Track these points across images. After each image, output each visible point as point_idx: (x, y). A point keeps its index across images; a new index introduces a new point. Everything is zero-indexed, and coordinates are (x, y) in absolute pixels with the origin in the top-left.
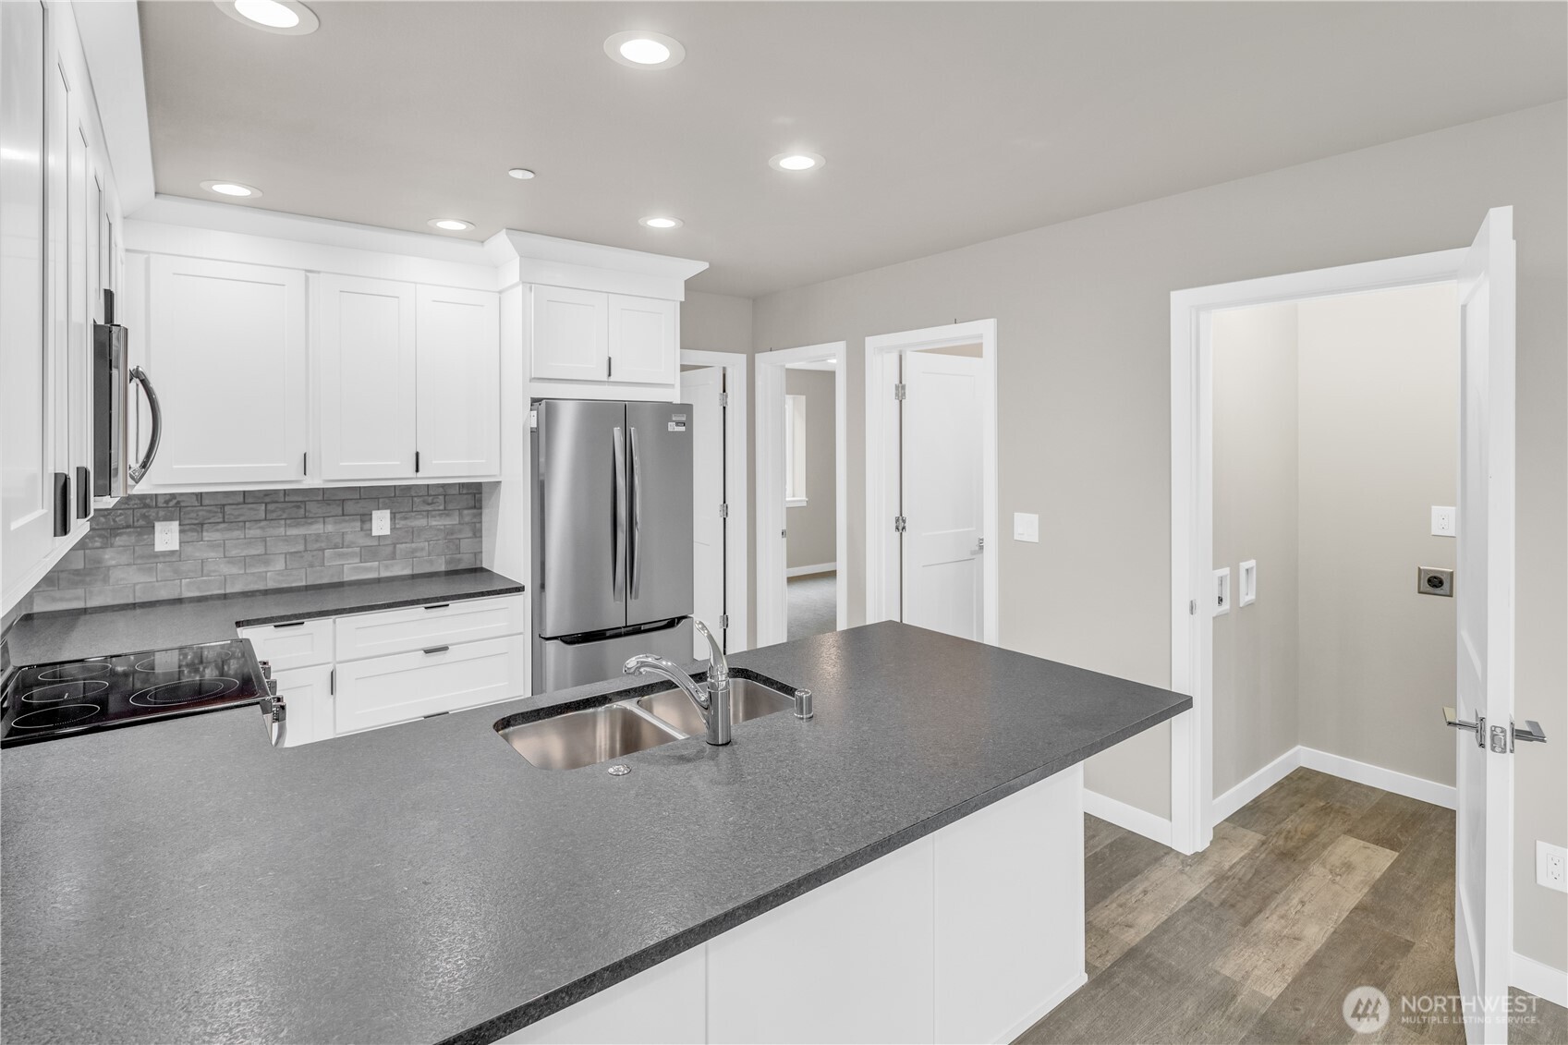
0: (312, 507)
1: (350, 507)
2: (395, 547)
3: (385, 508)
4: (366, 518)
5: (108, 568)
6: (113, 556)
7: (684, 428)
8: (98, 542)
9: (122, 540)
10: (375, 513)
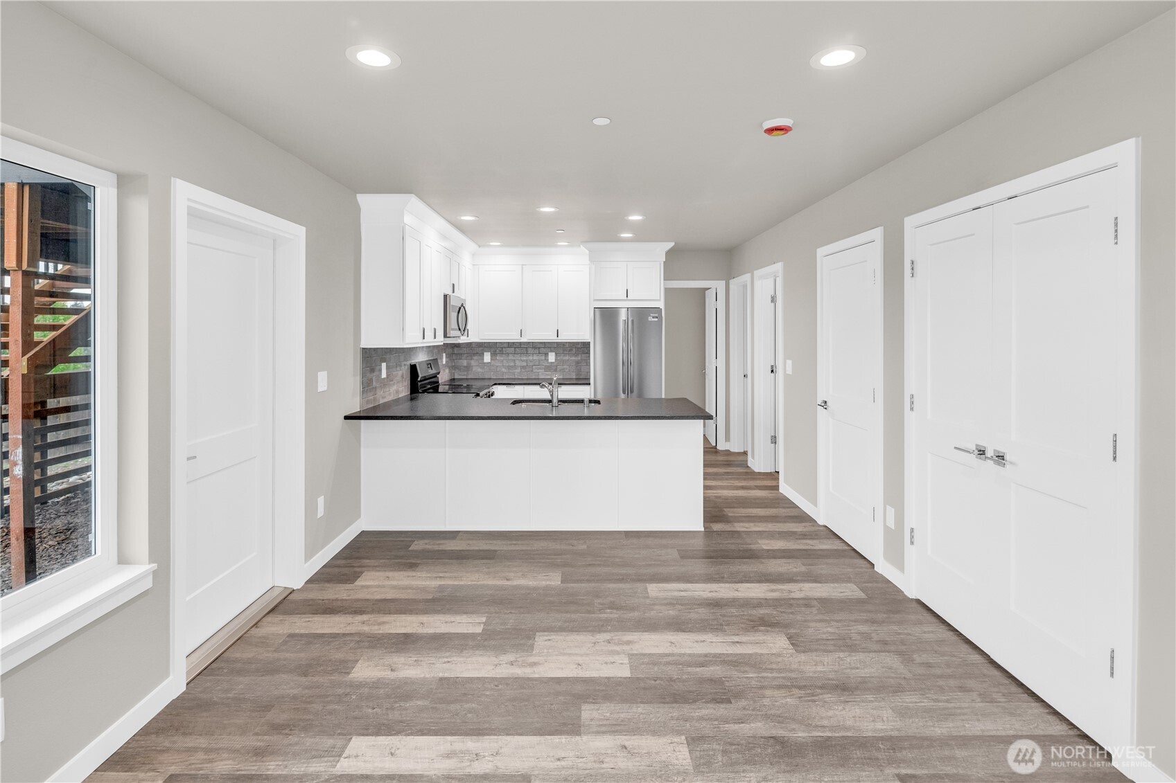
0: (530, 350)
1: (541, 350)
2: (557, 367)
3: (553, 351)
4: (546, 354)
6: (473, 363)
7: (657, 319)
8: (469, 358)
9: (475, 358)
10: (550, 353)
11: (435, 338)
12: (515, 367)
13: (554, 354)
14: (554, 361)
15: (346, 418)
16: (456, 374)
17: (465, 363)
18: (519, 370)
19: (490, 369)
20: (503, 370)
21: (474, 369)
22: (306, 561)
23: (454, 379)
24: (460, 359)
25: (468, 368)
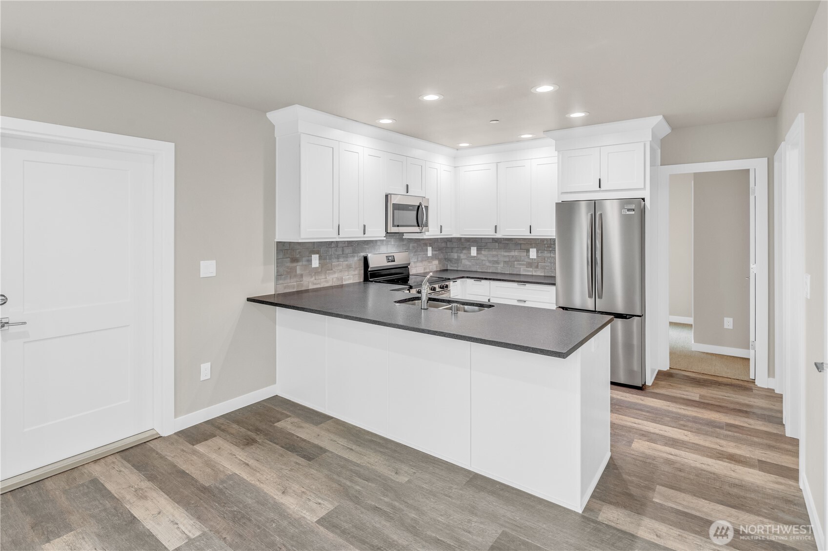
1: (523, 247)
2: (538, 264)
3: (534, 248)
4: (528, 251)
5: (462, 259)
6: (462, 256)
7: (633, 213)
8: (460, 251)
9: (464, 251)
10: (531, 249)
11: (364, 234)
12: (497, 262)
13: (535, 250)
14: (535, 257)
15: (249, 300)
16: (449, 266)
17: (455, 256)
18: (501, 265)
19: (476, 263)
20: (488, 264)
21: (463, 261)
22: (176, 416)
23: (447, 270)
24: (452, 252)
25: (458, 260)
